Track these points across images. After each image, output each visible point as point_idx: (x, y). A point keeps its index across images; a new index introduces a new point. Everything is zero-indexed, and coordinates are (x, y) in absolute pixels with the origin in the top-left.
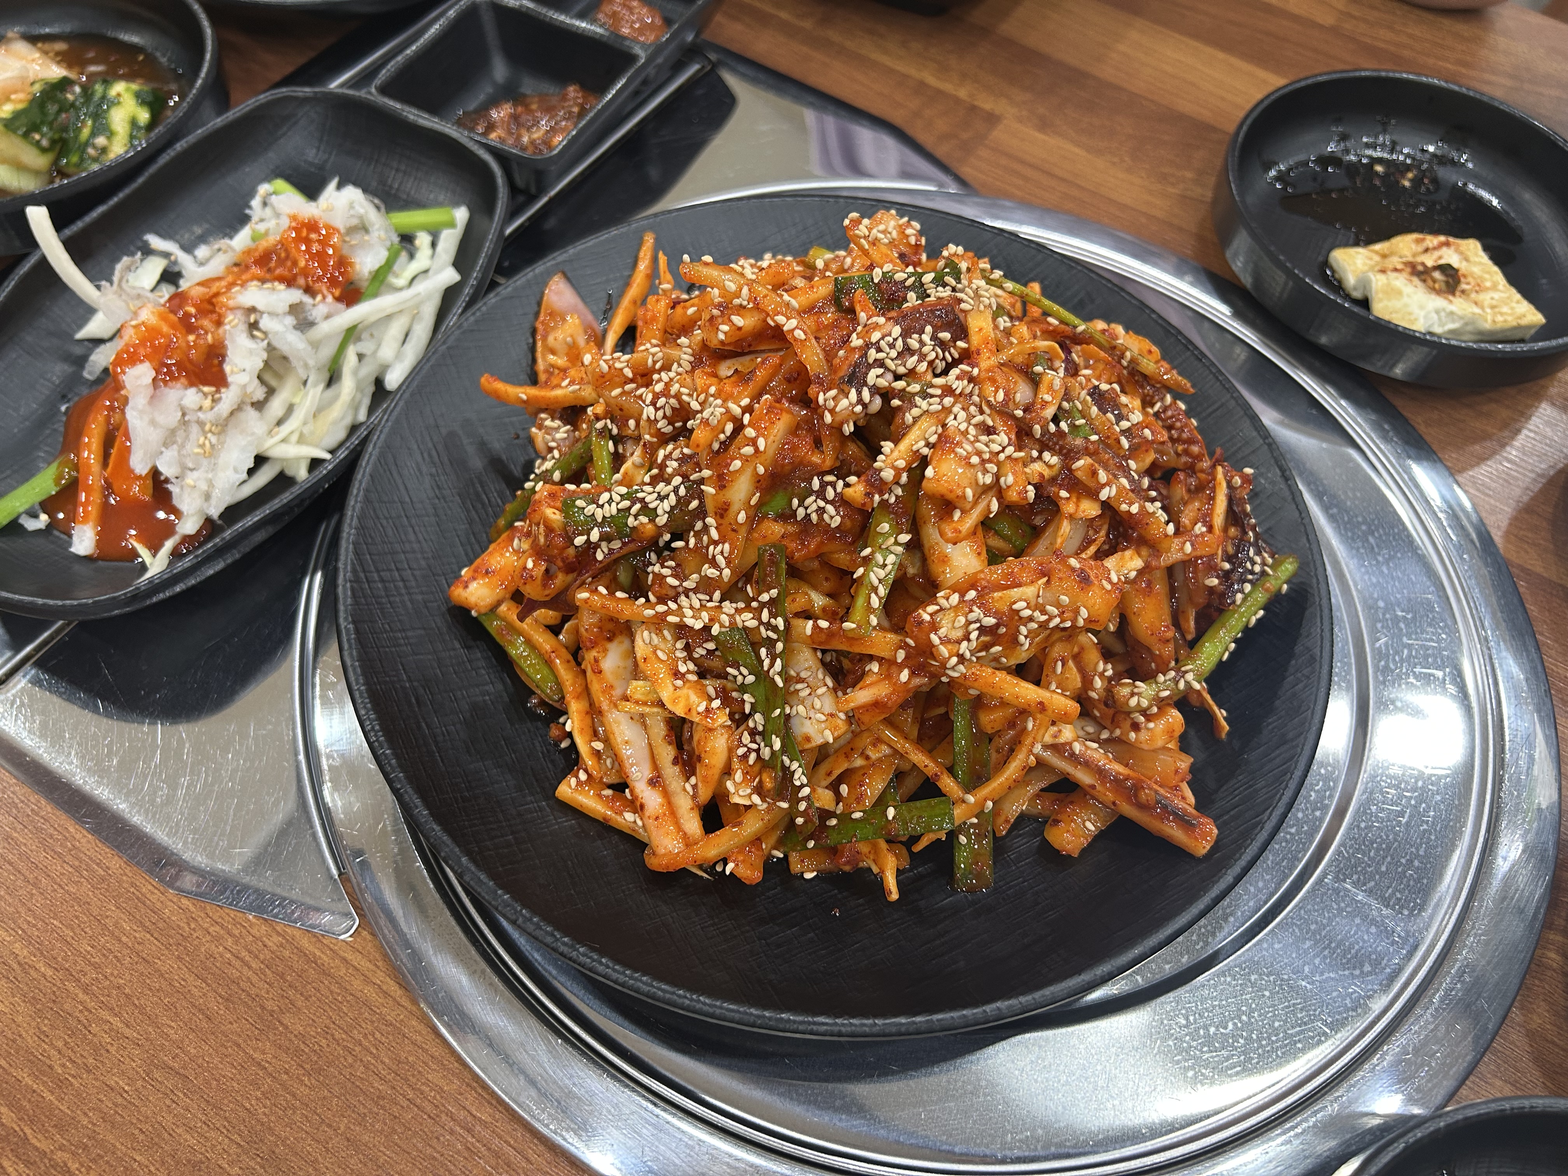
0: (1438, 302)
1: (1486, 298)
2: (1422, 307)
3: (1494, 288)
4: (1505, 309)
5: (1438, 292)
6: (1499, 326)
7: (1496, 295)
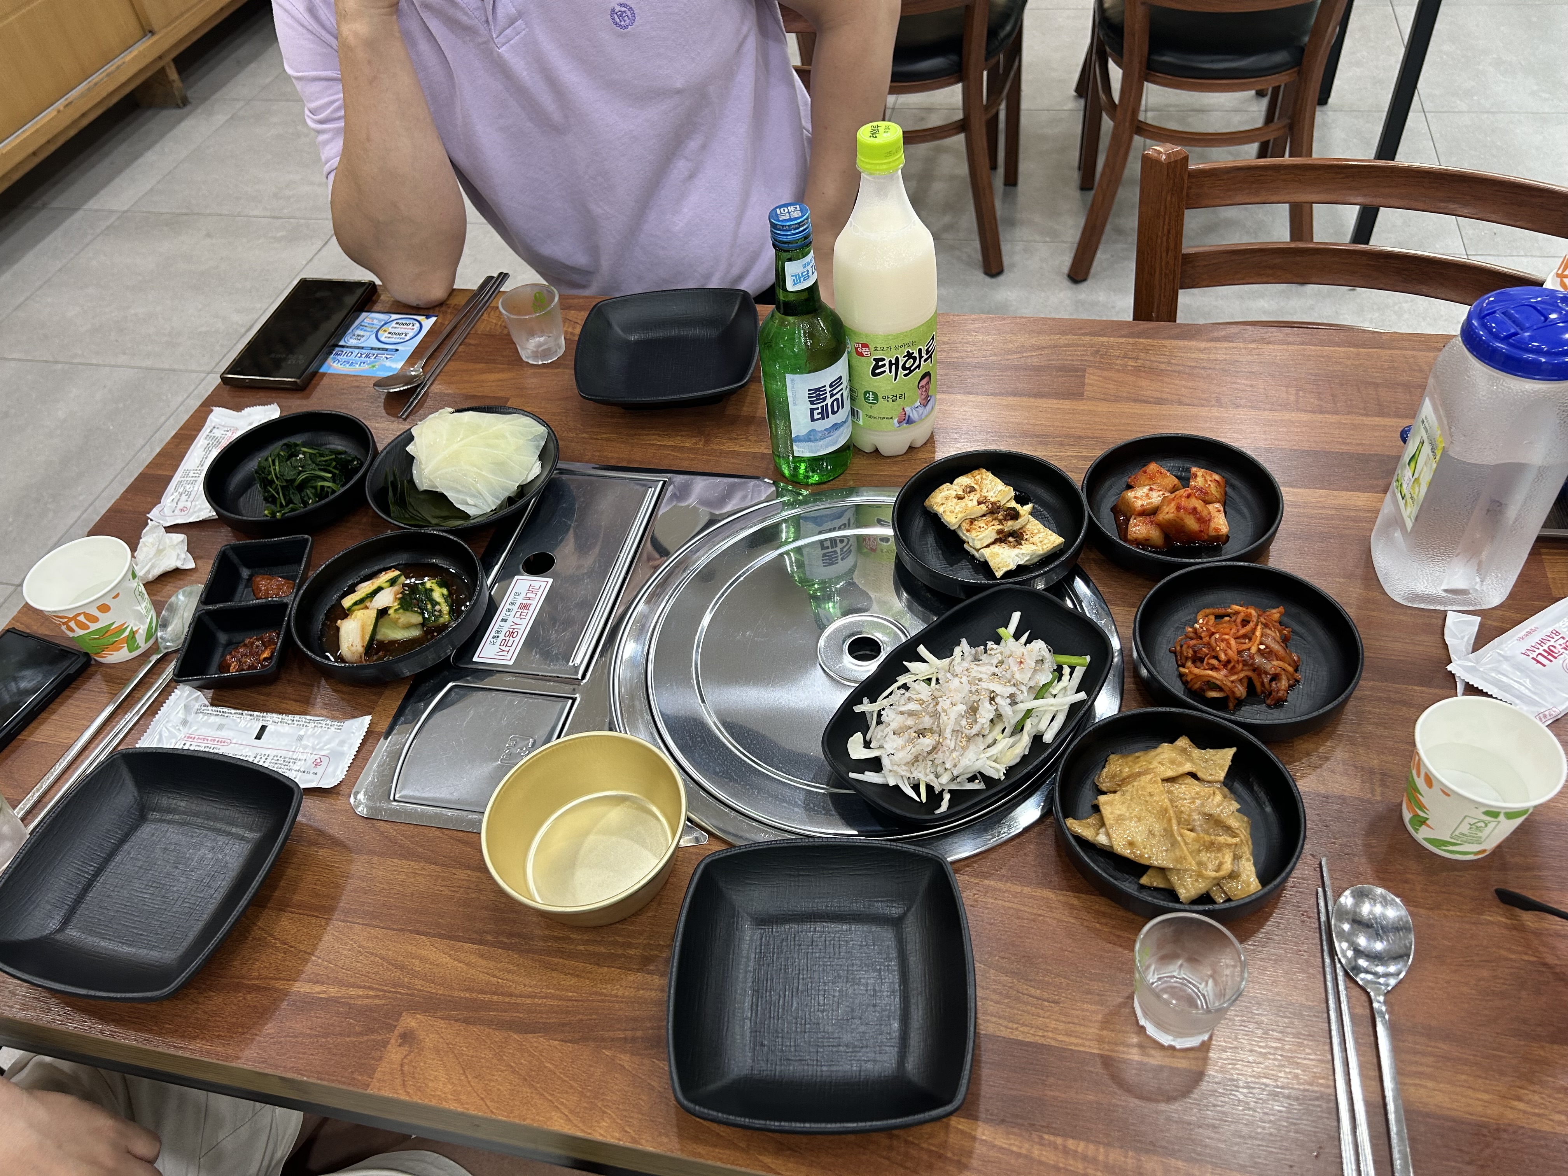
0: (1016, 551)
1: (1036, 539)
2: (1009, 557)
3: (1039, 532)
4: (1046, 541)
5: (1015, 547)
6: (1046, 550)
7: (1040, 536)
